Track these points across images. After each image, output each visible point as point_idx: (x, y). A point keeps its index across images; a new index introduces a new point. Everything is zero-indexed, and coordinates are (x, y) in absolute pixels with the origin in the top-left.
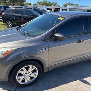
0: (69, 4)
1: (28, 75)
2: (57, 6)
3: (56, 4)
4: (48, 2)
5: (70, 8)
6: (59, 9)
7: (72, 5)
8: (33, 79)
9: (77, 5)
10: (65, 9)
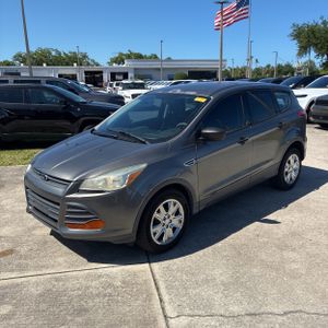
0: (129, 57)
1: (168, 221)
2: (88, 64)
3: (85, 56)
4: (53, 53)
5: (135, 69)
6: (102, 72)
7: (139, 57)
8: (178, 231)
9: (156, 57)
10: (119, 74)
